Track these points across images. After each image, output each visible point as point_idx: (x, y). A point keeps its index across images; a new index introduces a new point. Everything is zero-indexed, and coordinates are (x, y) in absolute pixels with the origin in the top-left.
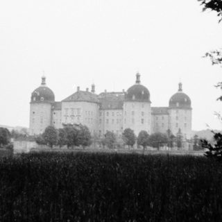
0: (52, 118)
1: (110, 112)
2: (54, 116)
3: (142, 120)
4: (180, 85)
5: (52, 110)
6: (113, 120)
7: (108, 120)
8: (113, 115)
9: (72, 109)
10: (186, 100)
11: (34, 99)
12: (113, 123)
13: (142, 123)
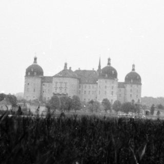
0: (41, 88)
1: (88, 85)
2: (43, 86)
3: (112, 92)
4: (134, 66)
5: (42, 82)
6: (90, 92)
7: (85, 91)
8: (90, 88)
9: (61, 83)
10: (138, 77)
11: (29, 74)
12: (89, 94)
13: (112, 94)
